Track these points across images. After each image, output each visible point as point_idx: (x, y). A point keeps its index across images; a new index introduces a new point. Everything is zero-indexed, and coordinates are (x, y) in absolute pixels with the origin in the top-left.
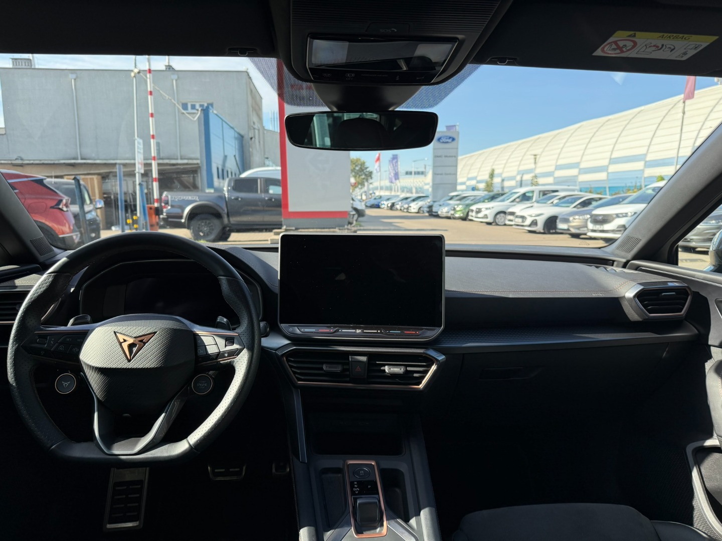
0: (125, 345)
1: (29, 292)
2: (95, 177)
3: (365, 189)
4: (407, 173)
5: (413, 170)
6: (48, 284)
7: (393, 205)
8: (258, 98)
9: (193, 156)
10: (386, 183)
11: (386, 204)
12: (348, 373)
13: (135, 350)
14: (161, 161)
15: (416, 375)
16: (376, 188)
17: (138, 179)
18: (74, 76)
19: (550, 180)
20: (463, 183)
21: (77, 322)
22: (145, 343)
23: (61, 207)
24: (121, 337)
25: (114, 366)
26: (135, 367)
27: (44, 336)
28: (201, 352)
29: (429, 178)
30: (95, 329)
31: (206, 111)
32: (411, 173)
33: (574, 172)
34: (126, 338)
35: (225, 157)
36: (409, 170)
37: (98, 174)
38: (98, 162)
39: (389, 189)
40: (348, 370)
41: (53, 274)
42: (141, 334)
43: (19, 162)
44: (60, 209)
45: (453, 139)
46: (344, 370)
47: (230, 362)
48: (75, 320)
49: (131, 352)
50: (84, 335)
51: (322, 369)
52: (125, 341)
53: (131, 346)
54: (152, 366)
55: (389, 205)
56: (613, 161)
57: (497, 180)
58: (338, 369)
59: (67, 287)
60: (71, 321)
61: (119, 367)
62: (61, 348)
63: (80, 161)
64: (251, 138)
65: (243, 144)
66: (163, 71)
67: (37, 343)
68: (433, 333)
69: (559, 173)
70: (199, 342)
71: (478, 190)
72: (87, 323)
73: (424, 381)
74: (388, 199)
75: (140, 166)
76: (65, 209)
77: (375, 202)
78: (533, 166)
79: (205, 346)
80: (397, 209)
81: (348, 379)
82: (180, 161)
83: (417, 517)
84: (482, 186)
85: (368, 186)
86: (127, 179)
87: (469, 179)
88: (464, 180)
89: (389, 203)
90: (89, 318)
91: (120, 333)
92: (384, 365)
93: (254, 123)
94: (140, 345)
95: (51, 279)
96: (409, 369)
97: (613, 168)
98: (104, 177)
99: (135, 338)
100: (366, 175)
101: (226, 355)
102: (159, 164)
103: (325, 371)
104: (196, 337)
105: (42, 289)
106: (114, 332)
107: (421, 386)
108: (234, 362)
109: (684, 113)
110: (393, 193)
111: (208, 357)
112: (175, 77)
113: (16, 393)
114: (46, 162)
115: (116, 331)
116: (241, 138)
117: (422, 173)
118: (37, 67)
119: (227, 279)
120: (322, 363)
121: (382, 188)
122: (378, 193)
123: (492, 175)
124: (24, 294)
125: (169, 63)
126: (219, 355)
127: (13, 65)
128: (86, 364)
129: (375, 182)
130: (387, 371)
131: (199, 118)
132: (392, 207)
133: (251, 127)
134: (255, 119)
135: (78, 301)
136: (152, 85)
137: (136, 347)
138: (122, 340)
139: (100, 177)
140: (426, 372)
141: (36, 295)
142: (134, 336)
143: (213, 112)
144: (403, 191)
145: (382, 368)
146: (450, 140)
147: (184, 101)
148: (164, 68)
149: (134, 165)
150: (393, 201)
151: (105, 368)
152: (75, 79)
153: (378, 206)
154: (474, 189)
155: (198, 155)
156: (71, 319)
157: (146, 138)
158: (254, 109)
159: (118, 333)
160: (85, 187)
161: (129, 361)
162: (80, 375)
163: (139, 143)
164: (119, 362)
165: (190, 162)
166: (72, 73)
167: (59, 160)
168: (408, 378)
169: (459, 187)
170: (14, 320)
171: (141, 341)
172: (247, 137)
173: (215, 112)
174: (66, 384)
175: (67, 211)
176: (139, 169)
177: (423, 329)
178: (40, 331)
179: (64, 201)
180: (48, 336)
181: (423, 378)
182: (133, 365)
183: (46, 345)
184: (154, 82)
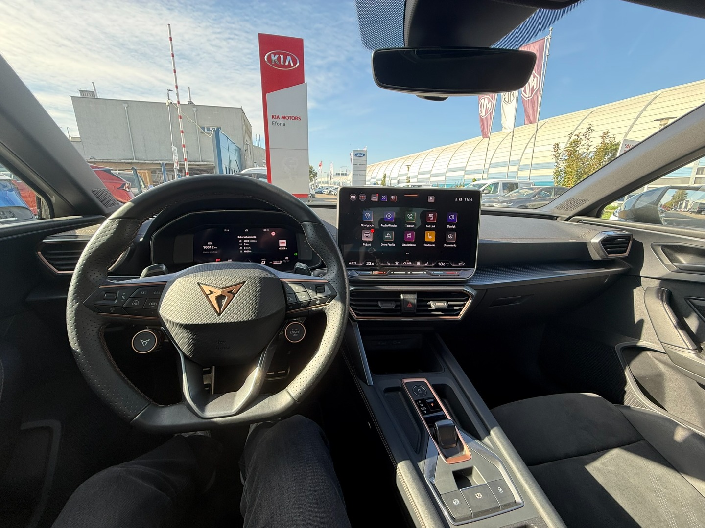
0: (213, 298)
1: (88, 241)
2: (146, 171)
3: (313, 182)
4: (337, 174)
5: (341, 172)
6: (112, 231)
7: (330, 191)
8: (248, 124)
9: (210, 160)
10: (325, 180)
11: (325, 191)
12: (399, 308)
13: (224, 302)
14: (189, 163)
15: (455, 308)
16: (320, 183)
17: (176, 173)
18: (126, 105)
19: (415, 180)
20: (369, 181)
21: (150, 272)
22: (234, 294)
23: (124, 188)
24: (207, 289)
25: (202, 322)
26: (226, 321)
27: (113, 292)
28: (291, 300)
29: (350, 177)
30: (175, 280)
31: (217, 132)
32: (339, 174)
33: (428, 176)
34: (212, 289)
35: (230, 161)
36: (338, 172)
37: (149, 170)
38: (147, 162)
39: (328, 183)
40: (400, 306)
41: (117, 220)
42: (229, 284)
43: (93, 160)
44: (124, 189)
45: (364, 155)
46: (397, 306)
47: (322, 309)
48: (149, 270)
49: (220, 306)
50: (161, 288)
51: (378, 305)
52: (211, 293)
53: (219, 299)
54: (245, 319)
55: (328, 192)
56: (448, 170)
57: (387, 179)
58: (391, 306)
59: (136, 235)
60: (145, 271)
61: (208, 322)
62: (136, 303)
63: (135, 161)
64: (246, 150)
65: (241, 153)
66: (187, 105)
67: (104, 299)
68: (469, 274)
69: (420, 177)
70: (288, 289)
71: (377, 184)
72: (162, 273)
73: (462, 313)
74: (327, 189)
75: (176, 165)
76: (128, 190)
77: (320, 190)
78: (407, 172)
79: (295, 293)
80: (332, 194)
81: (400, 313)
82: (201, 163)
83: (489, 437)
84: (380, 182)
85: (315, 181)
86: (169, 173)
87: (372, 178)
88: (369, 179)
89: (328, 191)
90: (164, 268)
91: (204, 284)
92: (430, 301)
93: (247, 141)
94: (229, 297)
95: (115, 226)
96: (450, 303)
97: (448, 174)
98: (153, 172)
99: (222, 289)
100: (313, 174)
101: (318, 302)
102: (189, 165)
103: (380, 307)
104: (283, 285)
105: (105, 238)
106: (198, 283)
107: (459, 317)
108: (325, 308)
109: (489, 144)
110: (329, 185)
111: (299, 304)
112: (195, 109)
113: (82, 361)
114: (112, 161)
115: (200, 282)
116: (239, 150)
117: (346, 174)
118: (99, 97)
119: (313, 224)
120: (377, 301)
121: (323, 183)
122: (320, 185)
123: (385, 177)
124: (83, 244)
125: (190, 100)
126: (310, 303)
127: (81, 95)
128: (167, 320)
129: (319, 179)
130: (432, 305)
131: (212, 136)
132: (330, 193)
133: (245, 144)
134: (247, 139)
135: (150, 250)
136: (181, 112)
137: (224, 299)
138: (208, 292)
139: (150, 171)
140: (464, 305)
141: (98, 244)
142: (221, 286)
143: (221, 132)
144: (335, 184)
145: (428, 303)
146: (362, 155)
147: (203, 126)
148: (187, 103)
149: (173, 165)
150: (330, 190)
151: (192, 324)
152: (127, 107)
153: (321, 193)
154: (374, 184)
155: (213, 160)
156: (144, 269)
157: (180, 147)
158: (247, 132)
159: (202, 284)
160: (140, 177)
161: (219, 315)
162: (160, 330)
163: (175, 150)
164: (208, 317)
165: (208, 163)
166: (124, 103)
167: (120, 160)
168: (449, 311)
169: (367, 183)
170: (73, 270)
171: (230, 292)
172: (243, 150)
173: (223, 133)
174: (145, 342)
175: (129, 191)
176: (176, 166)
177: (460, 270)
178: (107, 284)
179: (127, 185)
180: (117, 290)
181: (461, 310)
182: (224, 319)
183: (116, 301)
184: (182, 110)
